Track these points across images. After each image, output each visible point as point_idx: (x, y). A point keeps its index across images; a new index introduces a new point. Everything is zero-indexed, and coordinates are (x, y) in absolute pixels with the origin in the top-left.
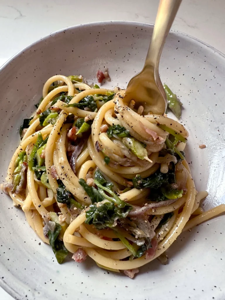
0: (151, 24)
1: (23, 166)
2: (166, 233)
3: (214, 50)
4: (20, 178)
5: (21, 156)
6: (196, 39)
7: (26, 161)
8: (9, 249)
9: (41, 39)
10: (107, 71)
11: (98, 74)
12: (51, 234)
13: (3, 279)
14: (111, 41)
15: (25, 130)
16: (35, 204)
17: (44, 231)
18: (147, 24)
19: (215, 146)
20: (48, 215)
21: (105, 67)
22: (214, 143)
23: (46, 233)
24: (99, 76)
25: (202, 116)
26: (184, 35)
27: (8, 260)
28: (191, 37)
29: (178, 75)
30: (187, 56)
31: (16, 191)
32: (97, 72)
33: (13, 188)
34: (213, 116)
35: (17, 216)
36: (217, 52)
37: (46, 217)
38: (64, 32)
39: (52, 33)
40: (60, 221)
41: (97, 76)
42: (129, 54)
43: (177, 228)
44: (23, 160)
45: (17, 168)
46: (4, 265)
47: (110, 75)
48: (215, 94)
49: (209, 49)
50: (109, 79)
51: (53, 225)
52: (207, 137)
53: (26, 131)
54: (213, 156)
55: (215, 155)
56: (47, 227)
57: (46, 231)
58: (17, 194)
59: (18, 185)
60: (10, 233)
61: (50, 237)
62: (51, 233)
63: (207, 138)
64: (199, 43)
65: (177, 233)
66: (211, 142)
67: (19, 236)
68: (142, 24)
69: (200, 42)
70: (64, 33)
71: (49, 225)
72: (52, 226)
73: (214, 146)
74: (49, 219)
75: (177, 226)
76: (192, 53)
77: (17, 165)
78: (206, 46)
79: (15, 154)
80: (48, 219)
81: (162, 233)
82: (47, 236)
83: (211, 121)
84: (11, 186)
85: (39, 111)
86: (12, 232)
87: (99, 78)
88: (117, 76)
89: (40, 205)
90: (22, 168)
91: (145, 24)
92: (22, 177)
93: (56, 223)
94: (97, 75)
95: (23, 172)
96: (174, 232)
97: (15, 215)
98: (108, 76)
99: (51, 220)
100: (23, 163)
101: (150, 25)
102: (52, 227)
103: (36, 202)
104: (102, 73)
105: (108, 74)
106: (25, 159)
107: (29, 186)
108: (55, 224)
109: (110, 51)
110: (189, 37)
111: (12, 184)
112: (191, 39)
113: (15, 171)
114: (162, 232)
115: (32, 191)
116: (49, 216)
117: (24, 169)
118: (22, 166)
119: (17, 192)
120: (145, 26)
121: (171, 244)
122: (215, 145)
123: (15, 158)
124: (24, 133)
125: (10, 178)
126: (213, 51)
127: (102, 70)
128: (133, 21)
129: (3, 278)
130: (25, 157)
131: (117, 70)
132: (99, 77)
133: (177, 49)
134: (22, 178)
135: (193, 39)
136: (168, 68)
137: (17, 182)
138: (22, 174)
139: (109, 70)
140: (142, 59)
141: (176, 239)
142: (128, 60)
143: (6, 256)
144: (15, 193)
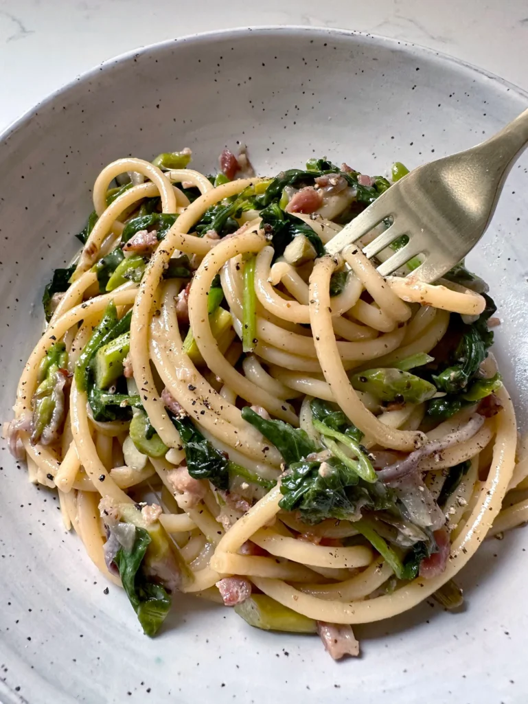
0: (347, 32)
1: (58, 377)
2: (461, 510)
3: (507, 86)
4: (52, 406)
5: (54, 354)
6: (461, 63)
7: (66, 365)
8: (30, 610)
9: (78, 77)
10: (244, 152)
11: (224, 161)
12: (124, 557)
13: (20, 693)
14: (250, 78)
15: (56, 297)
16: (92, 473)
17: (107, 553)
18: (337, 30)
19: (521, 320)
20: (116, 509)
21: (238, 143)
22: (519, 312)
23: (111, 556)
24: (226, 165)
25: (484, 250)
26: (431, 52)
27: (29, 639)
28: (448, 57)
29: (420, 153)
30: (439, 105)
31: (43, 440)
32: (220, 157)
33: (35, 432)
34: (513, 247)
35: (44, 524)
36: (513, 89)
37: (109, 514)
38: (136, 58)
39: (104, 64)
40: (148, 520)
41: (221, 167)
42: (296, 107)
43: (488, 499)
44: (58, 364)
45: (45, 383)
46: (18, 654)
47: (251, 161)
48: (513, 193)
49: (493, 83)
50: (250, 171)
51: (130, 531)
52: (501, 300)
53: (60, 299)
54: (520, 344)
55: (523, 340)
56: (116, 539)
57: (112, 552)
58: (44, 446)
59: (49, 422)
60: (29, 568)
61: (122, 568)
62: (125, 554)
63: (502, 302)
64: (467, 70)
65: (491, 509)
66: (511, 311)
67: (52, 575)
68: (324, 31)
69: (471, 68)
70: (135, 60)
71: (120, 532)
72: (128, 533)
73: (519, 319)
74: (119, 518)
75: (489, 493)
76: (451, 96)
77: (44, 376)
78: (486, 78)
79: (38, 349)
80: (116, 517)
81: (451, 513)
82: (115, 566)
83: (509, 259)
84: (30, 427)
85: (92, 246)
86: (33, 566)
87: (225, 170)
88: (269, 164)
89: (104, 476)
90: (56, 382)
91: (332, 31)
92: (56, 405)
93: (136, 528)
94: (220, 163)
95: (59, 393)
96: (483, 510)
97: (39, 521)
98: (248, 164)
99: (122, 521)
100: (60, 370)
101: (344, 34)
102: (128, 539)
103: (94, 468)
104: (234, 157)
105: (248, 160)
106: (64, 362)
107: (76, 429)
108: (134, 530)
109: (250, 102)
110: (441, 57)
111: (33, 422)
112: (447, 61)
113: (39, 390)
114: (452, 509)
115: (82, 441)
116: (118, 511)
117: (62, 383)
118: (57, 379)
119: (44, 442)
120: (332, 35)
121: (481, 539)
122: (522, 317)
123: (36, 357)
124: (56, 305)
125: (24, 408)
126: (503, 89)
127: (233, 150)
128: (304, 24)
129: (18, 689)
130: (62, 356)
131: (268, 150)
132: (227, 168)
133: (413, 88)
134: (58, 408)
135: (451, 63)
136: (393, 138)
137: (46, 416)
138: (57, 396)
139: (249, 150)
140: (329, 118)
141: (491, 527)
142: (295, 123)
143: (23, 631)
144: (41, 444)
